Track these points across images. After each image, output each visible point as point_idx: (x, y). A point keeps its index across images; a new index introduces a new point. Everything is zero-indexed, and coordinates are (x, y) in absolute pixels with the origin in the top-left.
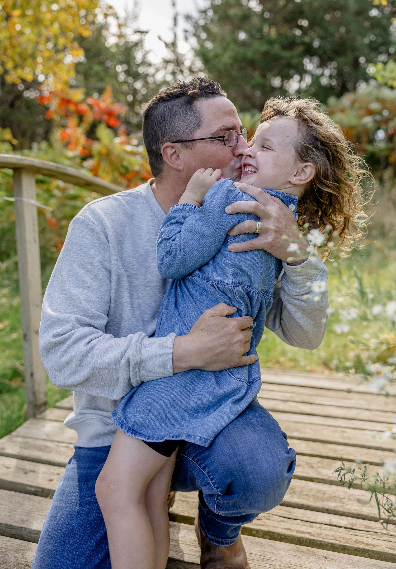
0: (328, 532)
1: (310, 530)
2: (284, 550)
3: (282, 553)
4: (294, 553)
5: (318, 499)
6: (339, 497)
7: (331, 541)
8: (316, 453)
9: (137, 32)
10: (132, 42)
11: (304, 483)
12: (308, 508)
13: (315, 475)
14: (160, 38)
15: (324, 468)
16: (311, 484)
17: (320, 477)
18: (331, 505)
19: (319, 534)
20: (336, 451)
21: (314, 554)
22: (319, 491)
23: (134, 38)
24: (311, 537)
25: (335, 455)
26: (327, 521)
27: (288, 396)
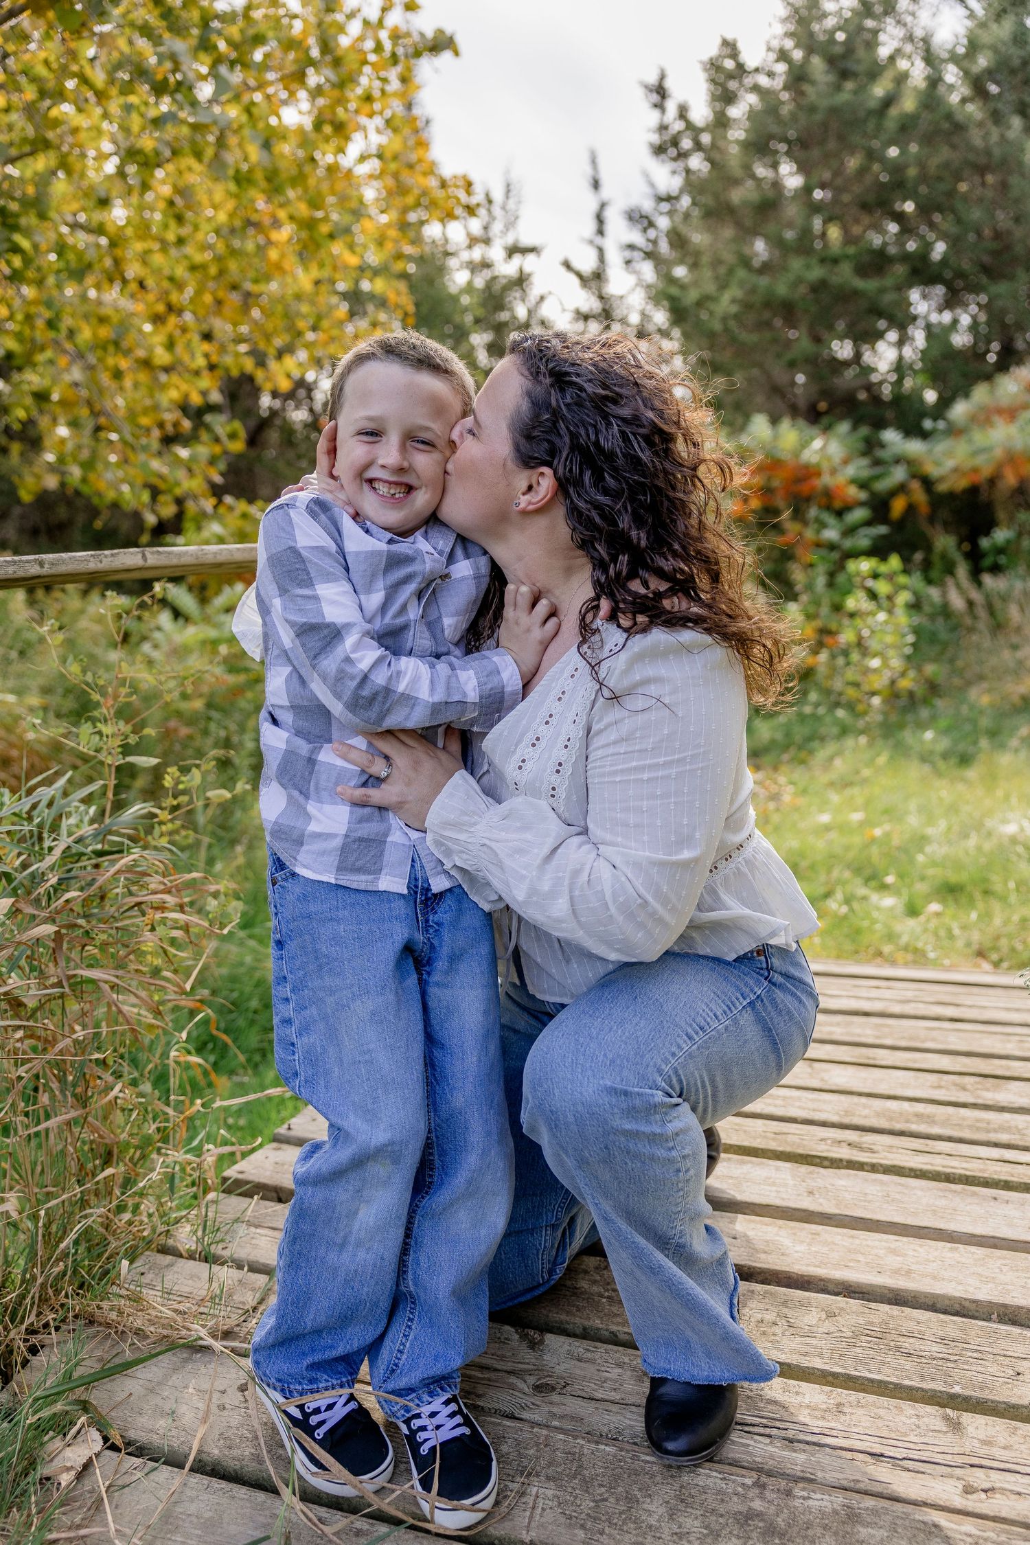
0: (998, 1169)
1: (965, 1165)
2: (922, 1190)
3: (919, 1193)
4: (941, 1194)
5: (978, 1129)
6: (1016, 1127)
7: (1003, 1178)
8: (972, 1071)
9: (514, 250)
10: (505, 277)
11: (951, 1110)
12: (961, 1141)
13: (971, 1100)
14: (567, 265)
15: (988, 1090)
16: (962, 1111)
17: (980, 1101)
18: (1004, 1138)
19: (981, 1171)
20: (1008, 1068)
21: (974, 1194)
22: (978, 1120)
23: (508, 269)
24: (968, 1173)
25: (1008, 1074)
26: (997, 1156)
27: (909, 994)
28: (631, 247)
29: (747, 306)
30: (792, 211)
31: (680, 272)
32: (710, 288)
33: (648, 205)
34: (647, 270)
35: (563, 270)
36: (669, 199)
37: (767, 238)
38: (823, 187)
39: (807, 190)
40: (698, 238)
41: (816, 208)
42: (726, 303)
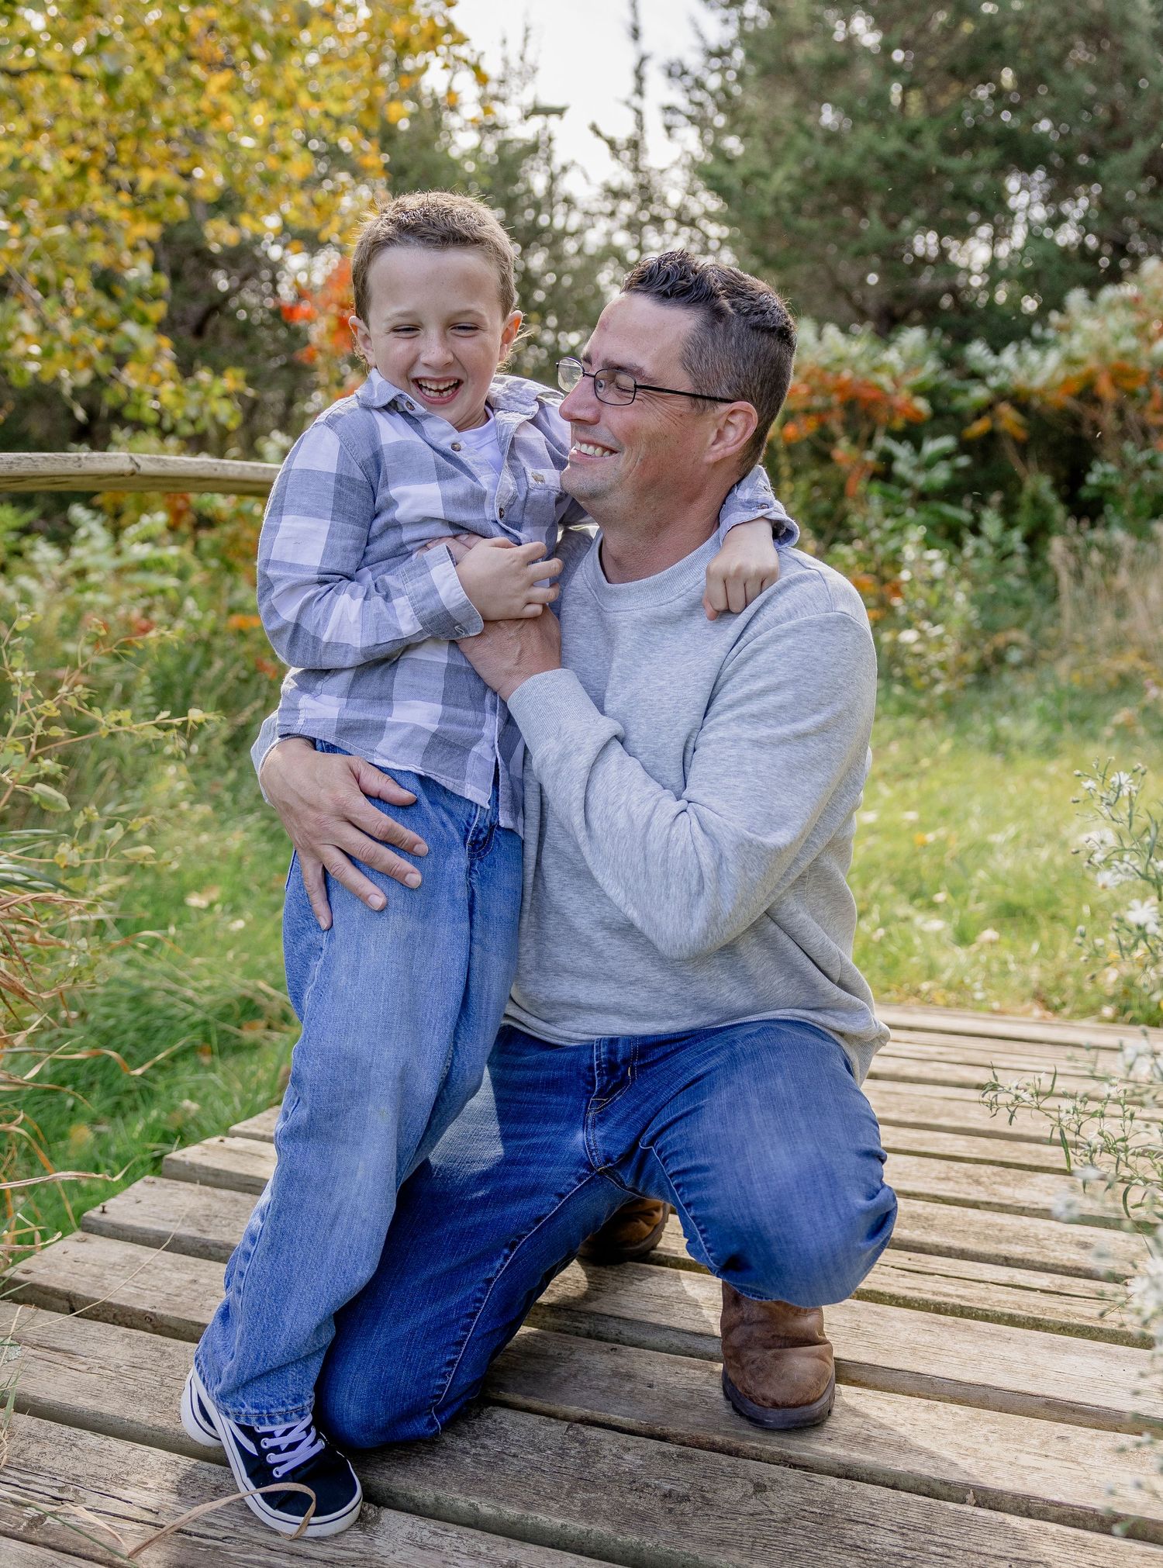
0: (1004, 1297)
1: (962, 1292)
2: (903, 1321)
3: (899, 1325)
4: (925, 1327)
5: (987, 1238)
6: (1036, 1236)
7: (1007, 1311)
8: (992, 1157)
9: (535, 110)
10: (519, 141)
11: (956, 1210)
12: (963, 1255)
13: (984, 1198)
14: (595, 129)
15: (1007, 1185)
16: (971, 1212)
17: (995, 1200)
18: (1017, 1250)
19: (982, 1300)
20: (1038, 1155)
21: (969, 1328)
22: (989, 1226)
23: (524, 131)
24: (964, 1303)
25: (1035, 1163)
26: (1004, 1279)
27: (933, 1050)
28: (669, 109)
29: (805, 184)
30: (866, 74)
31: (733, 144)
32: (764, 163)
33: (694, 61)
34: (690, 139)
35: (591, 134)
36: (721, 53)
37: (836, 105)
38: (905, 46)
39: (887, 49)
40: (753, 103)
41: (892, 71)
42: (779, 181)
